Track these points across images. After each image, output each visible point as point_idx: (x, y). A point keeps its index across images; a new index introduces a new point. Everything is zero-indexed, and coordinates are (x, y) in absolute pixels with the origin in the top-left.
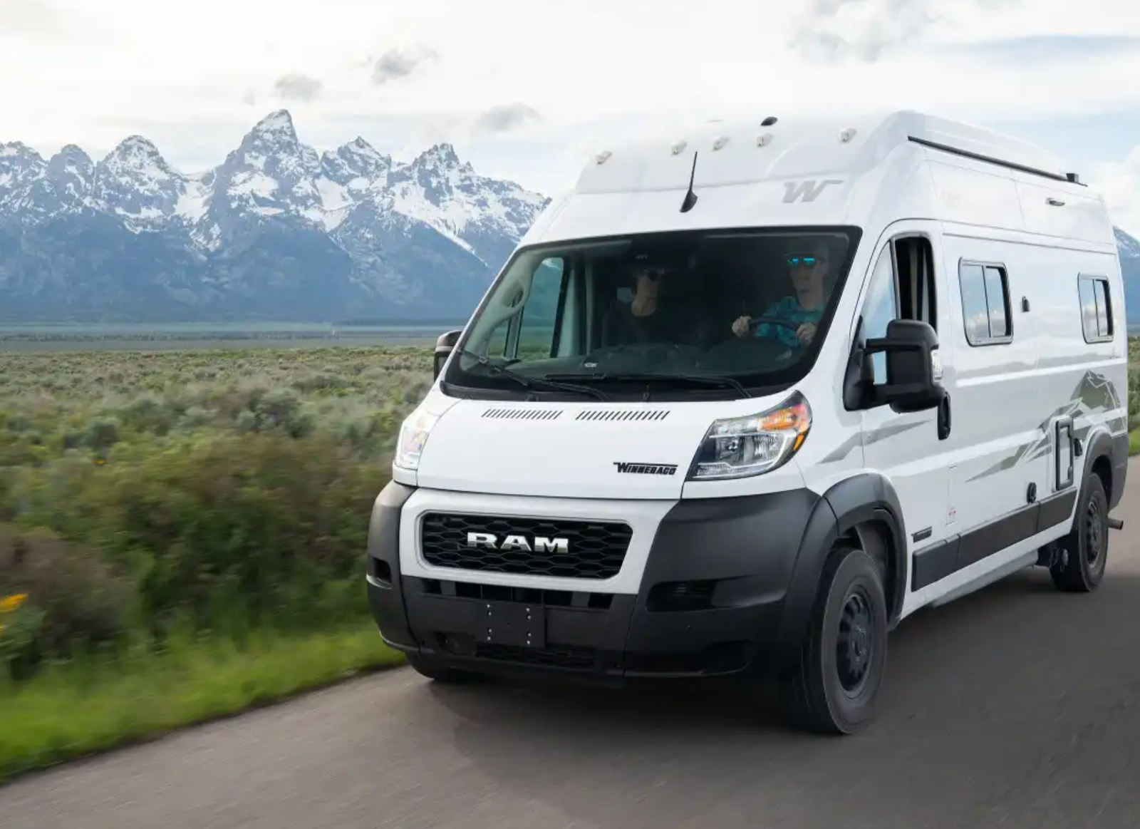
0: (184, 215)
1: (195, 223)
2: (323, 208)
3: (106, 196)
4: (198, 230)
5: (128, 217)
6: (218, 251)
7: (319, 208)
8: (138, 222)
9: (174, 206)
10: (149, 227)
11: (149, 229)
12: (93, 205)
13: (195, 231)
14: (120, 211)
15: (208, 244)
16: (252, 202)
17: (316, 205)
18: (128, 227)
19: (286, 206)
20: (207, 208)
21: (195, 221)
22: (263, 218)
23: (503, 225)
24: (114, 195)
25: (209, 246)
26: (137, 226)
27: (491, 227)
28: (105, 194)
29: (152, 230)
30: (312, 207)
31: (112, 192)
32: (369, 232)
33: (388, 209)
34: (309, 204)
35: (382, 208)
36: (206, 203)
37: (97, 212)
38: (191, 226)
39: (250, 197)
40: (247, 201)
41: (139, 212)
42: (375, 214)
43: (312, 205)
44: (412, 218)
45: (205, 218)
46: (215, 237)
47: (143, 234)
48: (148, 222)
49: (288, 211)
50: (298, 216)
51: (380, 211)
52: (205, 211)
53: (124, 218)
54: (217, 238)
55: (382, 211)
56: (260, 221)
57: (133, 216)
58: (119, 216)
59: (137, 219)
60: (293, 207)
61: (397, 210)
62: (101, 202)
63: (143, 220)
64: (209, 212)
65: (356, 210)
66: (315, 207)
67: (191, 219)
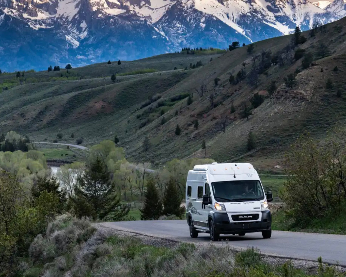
0: (63, 15)
1: (70, 20)
2: (150, 7)
3: (16, 7)
4: (72, 25)
5: (30, 19)
6: (86, 39)
7: (149, 7)
8: (36, 22)
9: (56, 9)
10: (43, 24)
11: (44, 26)
12: (10, 13)
13: (71, 25)
14: (25, 15)
15: (79, 34)
16: (106, 6)
17: (147, 5)
18: (31, 26)
19: (126, 8)
20: (78, 9)
21: (70, 19)
22: (113, 17)
23: (265, 14)
24: (21, 6)
25: (80, 36)
26: (36, 24)
27: (257, 16)
28: (15, 5)
29: (45, 27)
30: (143, 7)
31: (20, 4)
32: (178, 23)
33: (191, 8)
34: (142, 5)
35: (187, 7)
36: (77, 6)
37: (13, 18)
38: (68, 22)
39: (104, 3)
40: (103, 6)
41: (36, 15)
42: (183, 11)
43: (144, 5)
44: (206, 14)
45: (76, 17)
46: (83, 29)
47: (40, 29)
48: (42, 22)
49: (128, 11)
50: (135, 15)
51: (186, 9)
52: (76, 13)
53: (29, 20)
54: (85, 31)
55: (187, 9)
56: (112, 20)
57: (33, 18)
58: (26, 19)
59: (36, 20)
60: (131, 8)
61: (196, 9)
62: (14, 11)
63: (40, 20)
64: (79, 12)
65: (171, 7)
66: (146, 6)
67: (67, 17)
